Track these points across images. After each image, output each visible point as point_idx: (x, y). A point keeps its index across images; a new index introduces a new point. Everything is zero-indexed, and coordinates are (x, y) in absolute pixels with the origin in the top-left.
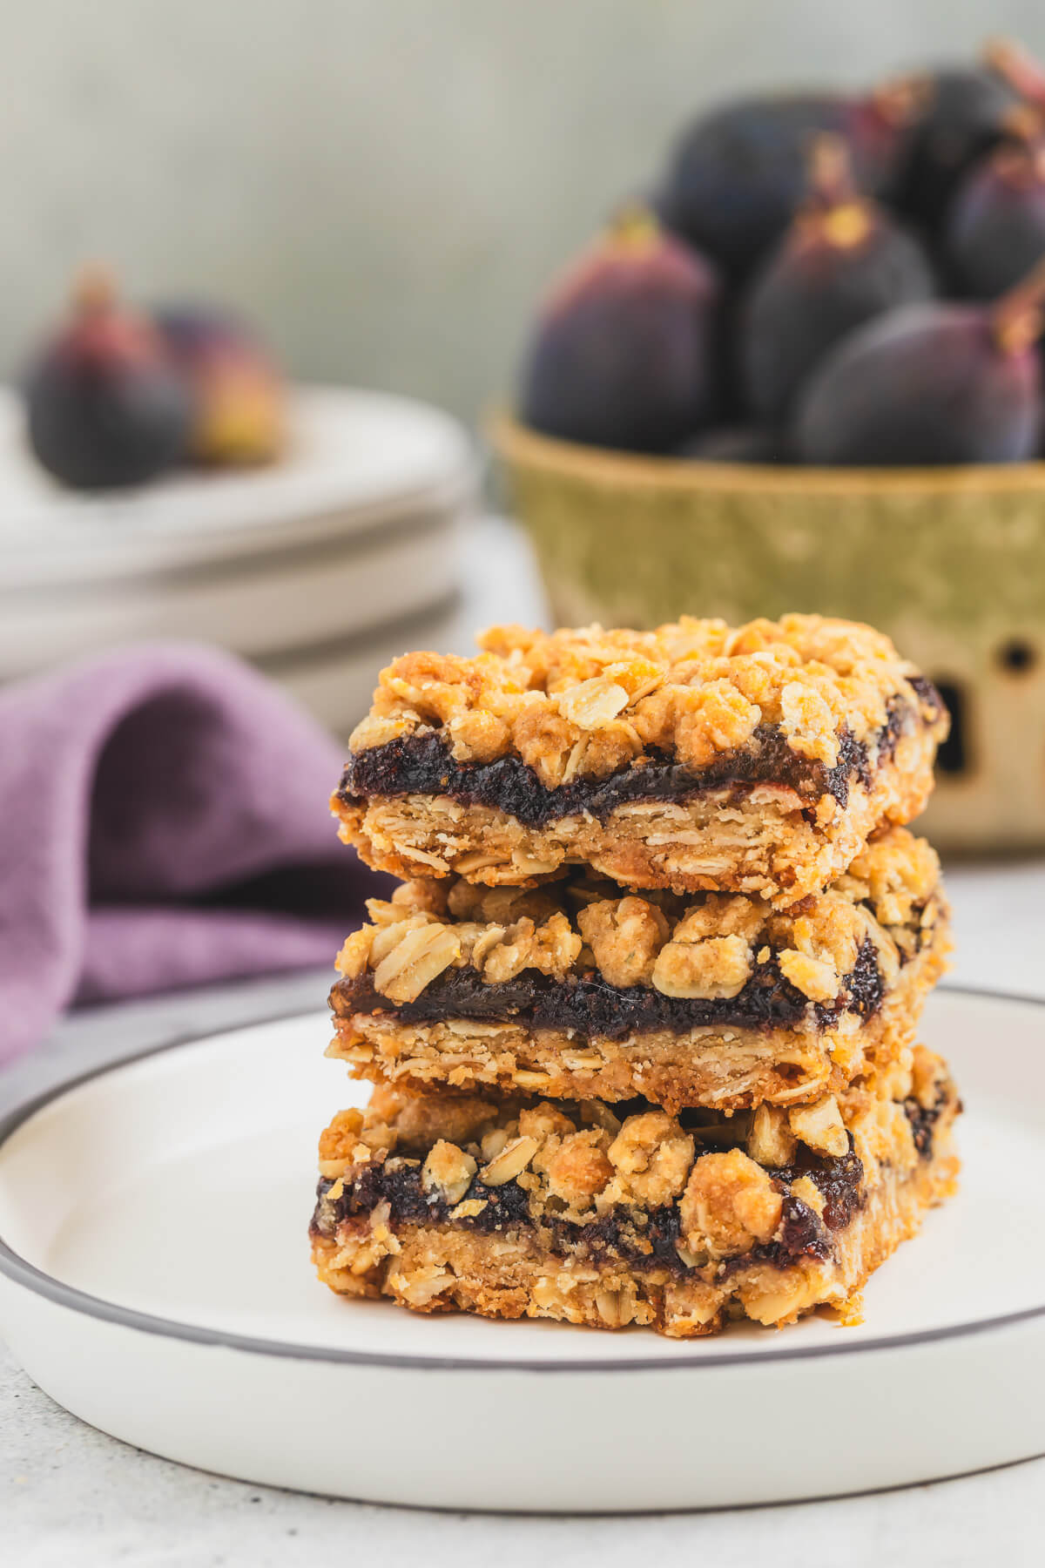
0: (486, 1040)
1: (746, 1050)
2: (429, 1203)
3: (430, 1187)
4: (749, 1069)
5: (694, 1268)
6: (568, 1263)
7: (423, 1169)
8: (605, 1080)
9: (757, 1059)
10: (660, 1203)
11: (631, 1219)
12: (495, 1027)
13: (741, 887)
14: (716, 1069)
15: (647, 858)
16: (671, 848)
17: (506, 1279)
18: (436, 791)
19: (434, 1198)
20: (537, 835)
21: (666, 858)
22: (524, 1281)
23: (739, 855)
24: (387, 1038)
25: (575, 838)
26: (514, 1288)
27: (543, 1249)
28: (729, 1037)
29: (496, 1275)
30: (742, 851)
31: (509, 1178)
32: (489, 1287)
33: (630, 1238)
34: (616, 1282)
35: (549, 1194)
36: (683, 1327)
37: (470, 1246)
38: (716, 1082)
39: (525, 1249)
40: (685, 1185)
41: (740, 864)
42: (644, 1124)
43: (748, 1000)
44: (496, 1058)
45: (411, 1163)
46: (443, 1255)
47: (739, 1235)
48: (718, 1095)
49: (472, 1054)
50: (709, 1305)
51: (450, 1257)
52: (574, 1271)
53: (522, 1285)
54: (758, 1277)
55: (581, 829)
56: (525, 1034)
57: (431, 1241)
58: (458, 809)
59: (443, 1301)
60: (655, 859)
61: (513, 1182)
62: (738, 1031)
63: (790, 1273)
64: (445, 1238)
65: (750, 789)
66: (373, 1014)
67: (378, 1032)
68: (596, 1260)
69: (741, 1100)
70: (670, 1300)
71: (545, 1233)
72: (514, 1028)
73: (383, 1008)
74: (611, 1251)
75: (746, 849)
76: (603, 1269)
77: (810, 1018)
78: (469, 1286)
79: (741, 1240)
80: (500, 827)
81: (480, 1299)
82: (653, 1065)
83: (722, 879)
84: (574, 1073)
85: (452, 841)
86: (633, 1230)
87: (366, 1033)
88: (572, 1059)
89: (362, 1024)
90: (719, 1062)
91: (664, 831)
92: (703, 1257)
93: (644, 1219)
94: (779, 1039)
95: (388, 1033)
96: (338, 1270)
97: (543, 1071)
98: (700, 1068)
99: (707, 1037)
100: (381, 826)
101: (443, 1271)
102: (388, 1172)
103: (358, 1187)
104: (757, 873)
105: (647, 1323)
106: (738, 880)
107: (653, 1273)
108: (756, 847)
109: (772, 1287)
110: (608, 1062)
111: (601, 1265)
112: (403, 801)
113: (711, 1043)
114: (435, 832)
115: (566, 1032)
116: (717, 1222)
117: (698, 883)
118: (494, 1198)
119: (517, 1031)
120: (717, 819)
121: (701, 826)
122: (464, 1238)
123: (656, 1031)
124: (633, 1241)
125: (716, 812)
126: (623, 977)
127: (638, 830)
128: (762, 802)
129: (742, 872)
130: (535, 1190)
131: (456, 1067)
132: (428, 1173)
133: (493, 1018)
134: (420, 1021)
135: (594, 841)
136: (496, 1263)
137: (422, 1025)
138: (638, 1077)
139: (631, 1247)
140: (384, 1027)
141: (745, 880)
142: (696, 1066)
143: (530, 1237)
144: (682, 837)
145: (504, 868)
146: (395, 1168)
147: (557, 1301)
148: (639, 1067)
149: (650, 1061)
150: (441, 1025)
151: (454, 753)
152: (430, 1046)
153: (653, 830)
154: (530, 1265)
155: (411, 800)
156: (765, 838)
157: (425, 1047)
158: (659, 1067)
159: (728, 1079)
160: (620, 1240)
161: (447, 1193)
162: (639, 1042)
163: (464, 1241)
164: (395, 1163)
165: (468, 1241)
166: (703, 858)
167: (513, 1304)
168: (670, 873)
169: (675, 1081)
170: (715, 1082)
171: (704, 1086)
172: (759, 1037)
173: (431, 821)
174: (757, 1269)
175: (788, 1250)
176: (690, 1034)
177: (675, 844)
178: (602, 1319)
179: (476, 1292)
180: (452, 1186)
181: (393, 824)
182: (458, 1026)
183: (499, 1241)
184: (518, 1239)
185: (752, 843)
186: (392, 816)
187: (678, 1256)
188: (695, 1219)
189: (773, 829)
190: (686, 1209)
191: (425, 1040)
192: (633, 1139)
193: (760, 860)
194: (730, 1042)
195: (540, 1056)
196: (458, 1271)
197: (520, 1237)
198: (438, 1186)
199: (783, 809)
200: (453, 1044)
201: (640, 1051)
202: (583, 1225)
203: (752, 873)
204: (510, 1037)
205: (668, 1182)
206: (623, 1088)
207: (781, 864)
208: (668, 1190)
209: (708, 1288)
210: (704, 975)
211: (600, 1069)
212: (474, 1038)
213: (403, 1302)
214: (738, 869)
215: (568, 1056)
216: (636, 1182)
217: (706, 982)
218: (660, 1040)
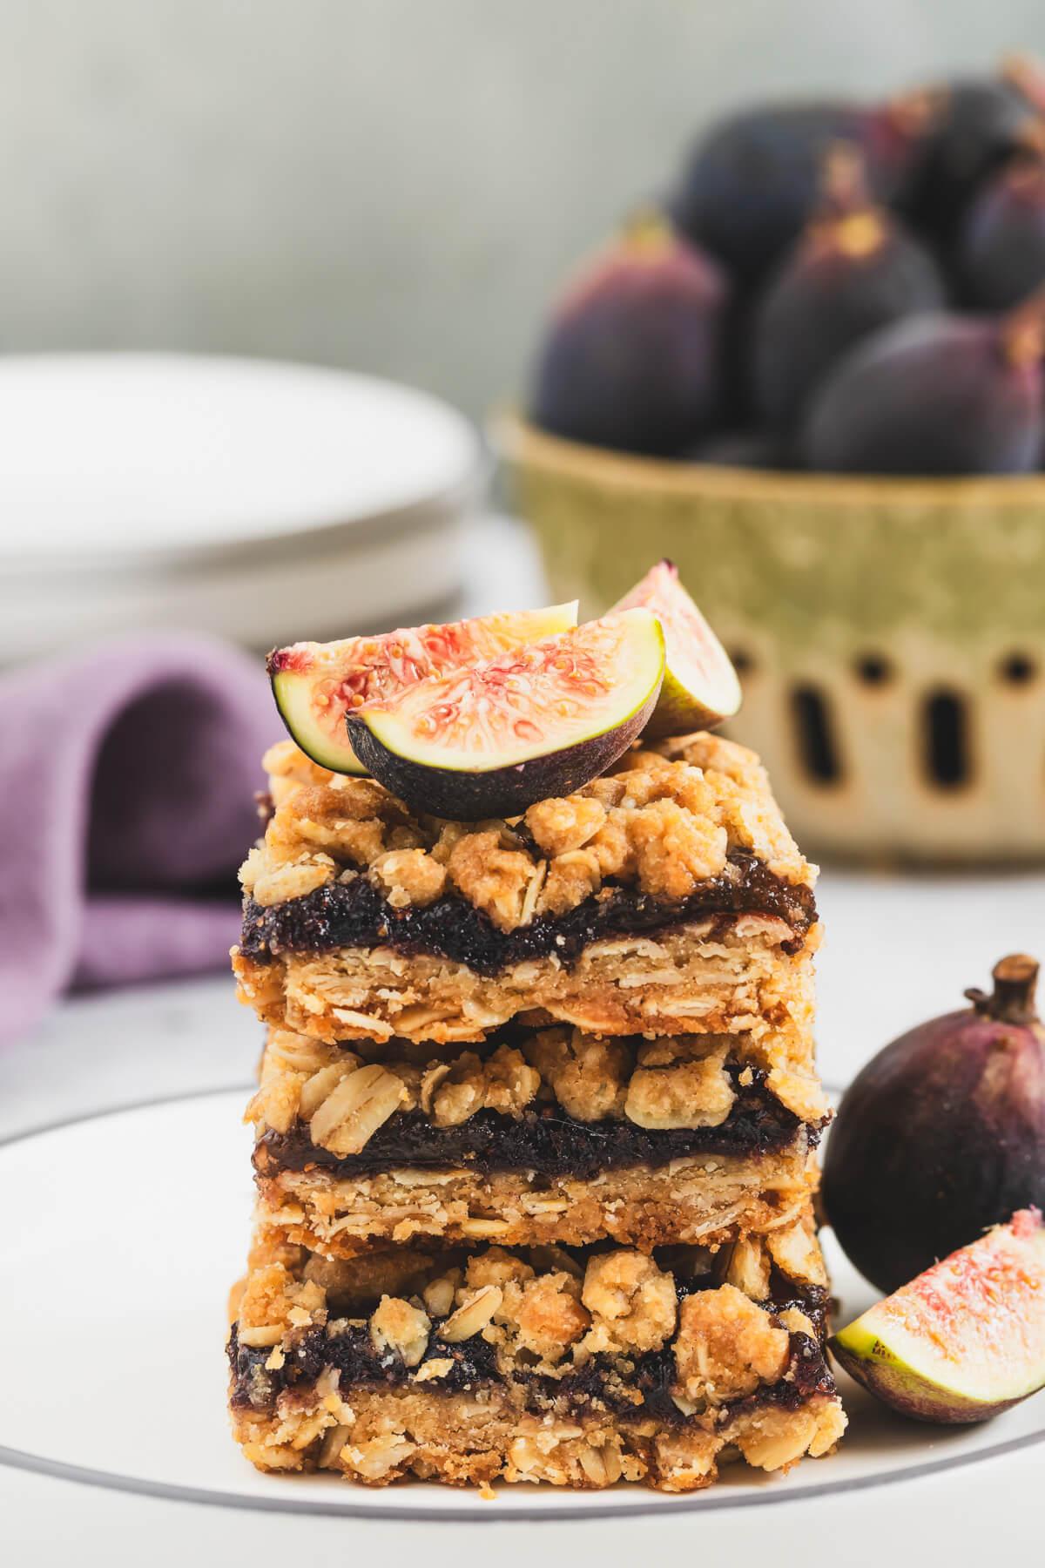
0: (434, 1189)
1: (731, 1180)
2: (383, 1367)
3: (383, 1349)
4: (735, 1199)
5: (692, 1415)
6: (548, 1420)
7: (372, 1330)
8: (571, 1224)
9: (743, 1187)
10: (649, 1349)
11: (614, 1367)
12: (446, 1174)
13: (729, 1028)
14: (698, 1202)
15: (623, 1002)
16: (645, 991)
17: (475, 1442)
18: (374, 943)
19: (389, 1360)
20: (492, 983)
21: (642, 1002)
22: (497, 1444)
23: (727, 993)
24: (324, 1196)
25: (536, 985)
26: (486, 1451)
27: (517, 1407)
28: (711, 1167)
29: (464, 1439)
30: (730, 989)
31: (473, 1333)
32: (456, 1452)
33: (616, 1386)
34: (600, 1437)
35: (519, 1347)
36: (685, 1480)
37: (433, 1410)
38: (700, 1216)
39: (498, 1409)
40: (678, 1327)
41: (729, 1004)
42: (621, 1266)
43: (733, 1126)
44: (445, 1208)
45: (358, 1323)
46: (402, 1422)
47: (744, 1377)
48: (702, 1230)
49: (419, 1205)
50: (709, 1454)
51: (408, 1423)
52: (553, 1429)
53: (494, 1448)
54: (762, 1422)
55: (542, 975)
56: (478, 1180)
57: (387, 1408)
58: (402, 961)
59: (401, 1471)
60: (631, 1003)
61: (478, 1337)
62: (721, 1159)
63: (800, 1414)
64: (403, 1403)
65: (735, 920)
66: (306, 1170)
67: (312, 1189)
68: (578, 1414)
69: (728, 1234)
70: (664, 1452)
71: (518, 1390)
72: (466, 1175)
73: (317, 1163)
74: (596, 1404)
75: (735, 986)
76: (587, 1424)
77: (802, 1140)
78: (433, 1453)
79: (746, 1381)
80: (449, 977)
81: (448, 1466)
82: (626, 1204)
83: (709, 1020)
84: (536, 1218)
85: (395, 995)
86: (619, 1380)
87: (297, 1191)
88: (533, 1203)
89: (290, 1182)
90: (700, 1194)
91: (639, 971)
92: (702, 1404)
93: (630, 1366)
94: (769, 1163)
95: (322, 1190)
96: (277, 1446)
97: (500, 1218)
98: (679, 1202)
99: (687, 1169)
100: (311, 986)
101: (402, 1439)
102: (333, 1335)
103: (302, 1354)
104: (746, 1012)
105: (638, 1478)
106: (727, 1020)
107: (645, 1425)
108: (744, 984)
109: (778, 1430)
110: (576, 1203)
111: (585, 1420)
112: (335, 957)
113: (692, 1175)
114: (375, 989)
115: (525, 1174)
116: (719, 1364)
117: (682, 1026)
118: (459, 1356)
119: (471, 1177)
120: (699, 956)
121: (679, 963)
122: (426, 1401)
123: (630, 1166)
124: (621, 1391)
125: (697, 948)
126: (593, 1111)
127: (609, 972)
128: (749, 934)
129: (731, 1011)
130: (502, 1343)
131: (401, 1220)
132: (378, 1333)
133: (445, 1164)
134: (360, 1174)
135: (557, 987)
136: (464, 1426)
137: (363, 1178)
138: (611, 1218)
139: (619, 1398)
140: (318, 1183)
141: (735, 1020)
142: (675, 1201)
143: (504, 1395)
144: (659, 977)
145: (455, 1023)
146: (341, 1331)
147: (537, 1463)
148: (612, 1207)
149: (622, 1198)
150: (384, 1176)
151: (391, 900)
152: (371, 1199)
153: (626, 971)
154: (504, 1426)
155: (345, 955)
156: (753, 973)
157: (365, 1201)
158: (634, 1204)
159: (712, 1211)
160: (605, 1392)
161: (404, 1353)
162: (609, 1179)
163: (426, 1405)
164: (341, 1325)
165: (431, 1403)
166: (686, 999)
167: (484, 1469)
168: (648, 1018)
169: (651, 1219)
170: (698, 1216)
171: (684, 1221)
172: (744, 1165)
173: (370, 976)
174: (762, 1412)
175: (798, 1389)
176: (667, 1166)
177: (652, 985)
178: (588, 1478)
179: (442, 1460)
180: (410, 1345)
181: (325, 982)
182: (404, 1176)
183: (467, 1401)
184: (489, 1398)
185: (742, 979)
186: (322, 974)
187: (674, 1404)
188: (694, 1362)
189: (762, 962)
190: (682, 1353)
191: (366, 1194)
192: (613, 1280)
193: (748, 997)
194: (712, 1172)
195: (496, 1203)
196: (419, 1439)
197: (492, 1396)
198: (393, 1346)
199: (771, 940)
200: (399, 1196)
201: (611, 1189)
202: (560, 1378)
203: (743, 1012)
204: (463, 1183)
205: (658, 1325)
206: (593, 1230)
207: (771, 1000)
208: (659, 1335)
209: (708, 1436)
210: (687, 1103)
211: (565, 1212)
212: (421, 1187)
213: (355, 1476)
214: (727, 1008)
215: (529, 1200)
216: (621, 1328)
217: (688, 1112)
218: (634, 1175)
